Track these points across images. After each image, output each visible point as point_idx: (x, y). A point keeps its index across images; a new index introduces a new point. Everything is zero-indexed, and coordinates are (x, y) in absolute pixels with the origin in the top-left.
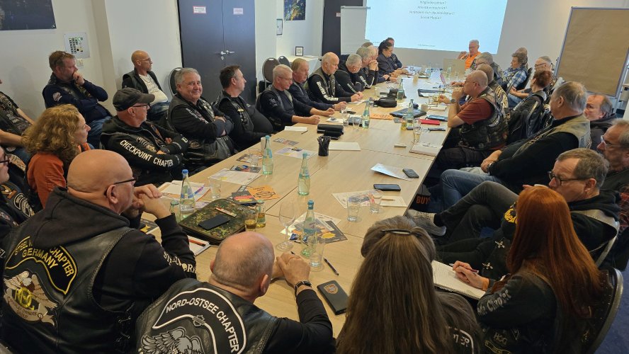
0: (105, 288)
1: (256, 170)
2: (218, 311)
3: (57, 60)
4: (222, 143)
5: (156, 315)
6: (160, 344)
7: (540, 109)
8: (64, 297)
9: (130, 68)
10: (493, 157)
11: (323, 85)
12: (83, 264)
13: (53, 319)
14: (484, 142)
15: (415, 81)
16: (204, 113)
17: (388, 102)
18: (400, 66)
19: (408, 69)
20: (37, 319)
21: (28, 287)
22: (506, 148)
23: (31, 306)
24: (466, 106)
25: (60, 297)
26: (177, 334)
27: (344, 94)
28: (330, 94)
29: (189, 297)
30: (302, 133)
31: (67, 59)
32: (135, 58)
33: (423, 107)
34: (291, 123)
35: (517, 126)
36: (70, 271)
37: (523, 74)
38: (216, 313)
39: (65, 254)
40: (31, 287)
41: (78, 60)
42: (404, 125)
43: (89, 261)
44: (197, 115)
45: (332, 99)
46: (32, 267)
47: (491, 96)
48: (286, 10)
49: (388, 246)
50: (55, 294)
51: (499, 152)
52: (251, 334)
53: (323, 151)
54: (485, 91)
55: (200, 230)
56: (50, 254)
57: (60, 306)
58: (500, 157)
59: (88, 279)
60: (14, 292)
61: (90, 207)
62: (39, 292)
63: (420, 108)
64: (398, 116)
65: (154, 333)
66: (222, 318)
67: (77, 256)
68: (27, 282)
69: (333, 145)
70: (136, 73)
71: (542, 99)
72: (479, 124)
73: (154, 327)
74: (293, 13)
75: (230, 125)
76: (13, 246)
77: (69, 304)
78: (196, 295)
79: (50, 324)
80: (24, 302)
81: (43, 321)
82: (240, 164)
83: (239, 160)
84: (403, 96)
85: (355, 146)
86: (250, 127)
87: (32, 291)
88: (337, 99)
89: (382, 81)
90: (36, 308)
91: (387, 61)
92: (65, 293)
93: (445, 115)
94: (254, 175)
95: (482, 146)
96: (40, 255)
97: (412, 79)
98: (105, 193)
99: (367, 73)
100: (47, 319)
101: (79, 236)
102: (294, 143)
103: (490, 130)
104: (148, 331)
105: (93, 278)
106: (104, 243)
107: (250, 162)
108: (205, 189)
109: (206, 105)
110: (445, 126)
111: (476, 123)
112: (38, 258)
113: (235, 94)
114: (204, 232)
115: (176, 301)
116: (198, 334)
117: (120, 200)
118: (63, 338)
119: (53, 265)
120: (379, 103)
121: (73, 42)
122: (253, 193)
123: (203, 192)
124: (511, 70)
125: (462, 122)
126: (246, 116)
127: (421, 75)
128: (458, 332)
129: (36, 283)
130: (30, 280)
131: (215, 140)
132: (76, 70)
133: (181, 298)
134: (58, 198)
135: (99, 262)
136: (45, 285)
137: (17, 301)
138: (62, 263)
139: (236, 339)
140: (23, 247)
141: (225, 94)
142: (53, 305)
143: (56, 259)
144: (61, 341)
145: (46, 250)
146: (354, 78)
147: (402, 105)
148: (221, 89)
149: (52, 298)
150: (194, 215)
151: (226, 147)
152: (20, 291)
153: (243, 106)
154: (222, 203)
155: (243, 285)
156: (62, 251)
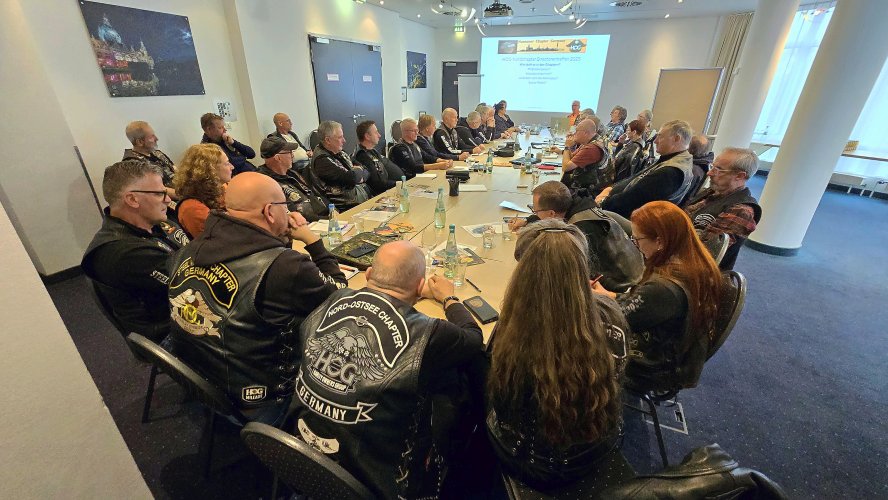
0: (267, 303)
1: (394, 209)
2: (379, 311)
3: (208, 122)
4: (360, 189)
5: (319, 319)
6: (325, 344)
7: (640, 155)
8: (228, 311)
9: (273, 129)
10: (606, 193)
11: (447, 139)
12: (244, 279)
13: (218, 331)
14: (595, 184)
15: (527, 137)
16: (343, 161)
17: (506, 152)
18: (512, 124)
19: (520, 127)
20: (203, 333)
21: (192, 304)
22: (616, 185)
23: (197, 321)
24: (578, 152)
25: (224, 311)
26: (341, 334)
27: (466, 146)
28: (454, 147)
29: (350, 302)
30: (433, 177)
31: (217, 121)
32: (277, 120)
33: (539, 155)
34: (422, 171)
35: (623, 168)
36: (232, 286)
37: (621, 128)
38: (378, 313)
39: (225, 271)
40: (196, 303)
41: (226, 122)
42: (523, 170)
43: (250, 276)
44: (337, 163)
45: (456, 151)
46: (195, 285)
47: (600, 142)
48: (410, 79)
49: (544, 244)
50: (220, 308)
51: (610, 188)
52: (413, 331)
53: (454, 192)
54: (594, 138)
55: (349, 258)
56: (211, 272)
57: (225, 320)
58: (612, 193)
59: (249, 293)
60: (179, 309)
61: (247, 226)
62: (203, 307)
63: (535, 157)
64: (517, 164)
65: (318, 335)
66: (385, 317)
67: (236, 272)
68: (192, 299)
69: (462, 187)
70: (278, 134)
71: (641, 146)
72: (590, 167)
73: (318, 330)
74: (416, 82)
75: (367, 173)
76: (175, 269)
77: (233, 317)
78: (356, 299)
79: (216, 337)
80: (190, 318)
81: (210, 334)
82: (379, 205)
83: (378, 202)
84: (518, 148)
85: (482, 187)
86: (384, 175)
87: (196, 307)
88: (460, 151)
89: (498, 137)
90: (202, 322)
91: (501, 122)
92: (229, 307)
93: (559, 161)
94: (392, 214)
95: (592, 186)
96: (201, 273)
97: (524, 135)
98: (263, 212)
99: (485, 129)
100: (213, 332)
101: (237, 253)
102: (426, 187)
103: (600, 173)
104: (312, 334)
105: (255, 292)
106: (260, 262)
107: (388, 203)
108: (350, 226)
109: (344, 154)
110: (559, 170)
111: (587, 167)
112: (200, 276)
113: (370, 147)
114: (353, 259)
115: (337, 305)
116: (361, 332)
117: (276, 221)
118: (229, 350)
119: (215, 281)
120: (498, 154)
121: (222, 106)
122: (393, 228)
123: (348, 228)
124: (611, 125)
125: (576, 166)
126: (381, 165)
127: (532, 132)
128: (610, 328)
129: (200, 299)
130: (193, 297)
131: (354, 186)
132: (225, 131)
133: (342, 302)
134: (216, 219)
135: (258, 278)
136: (209, 301)
137: (183, 317)
138: (224, 279)
139: (399, 335)
140: (186, 268)
141: (361, 146)
142: (218, 319)
143: (217, 276)
144: (227, 353)
145: (207, 268)
146: (474, 133)
147: (519, 155)
148: (358, 143)
149: (216, 312)
150: (342, 246)
151: (364, 193)
152: (186, 308)
153: (378, 157)
154: (367, 235)
155: (402, 288)
156: (223, 268)
